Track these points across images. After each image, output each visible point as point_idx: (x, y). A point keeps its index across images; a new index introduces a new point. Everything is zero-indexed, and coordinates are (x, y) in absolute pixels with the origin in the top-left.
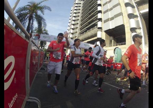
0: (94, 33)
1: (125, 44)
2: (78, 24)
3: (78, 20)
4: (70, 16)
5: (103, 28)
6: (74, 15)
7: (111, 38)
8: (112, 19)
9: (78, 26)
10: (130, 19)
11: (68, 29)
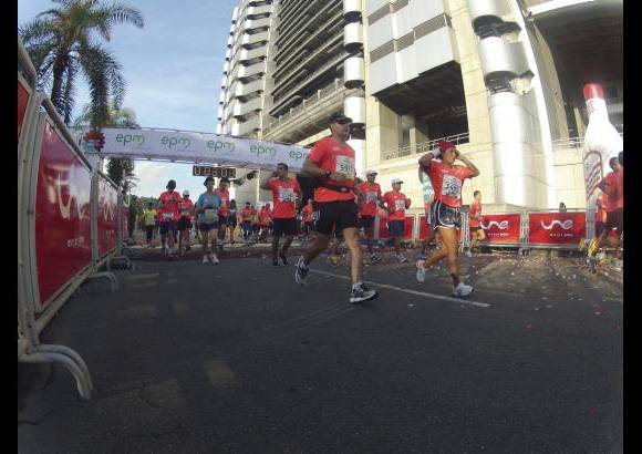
0: (330, 108)
1: (467, 141)
2: (261, 74)
3: (262, 58)
4: (230, 46)
5: (367, 84)
6: (246, 39)
7: (406, 121)
8: (406, 41)
9: (264, 84)
10: (483, 37)
11: (221, 103)
